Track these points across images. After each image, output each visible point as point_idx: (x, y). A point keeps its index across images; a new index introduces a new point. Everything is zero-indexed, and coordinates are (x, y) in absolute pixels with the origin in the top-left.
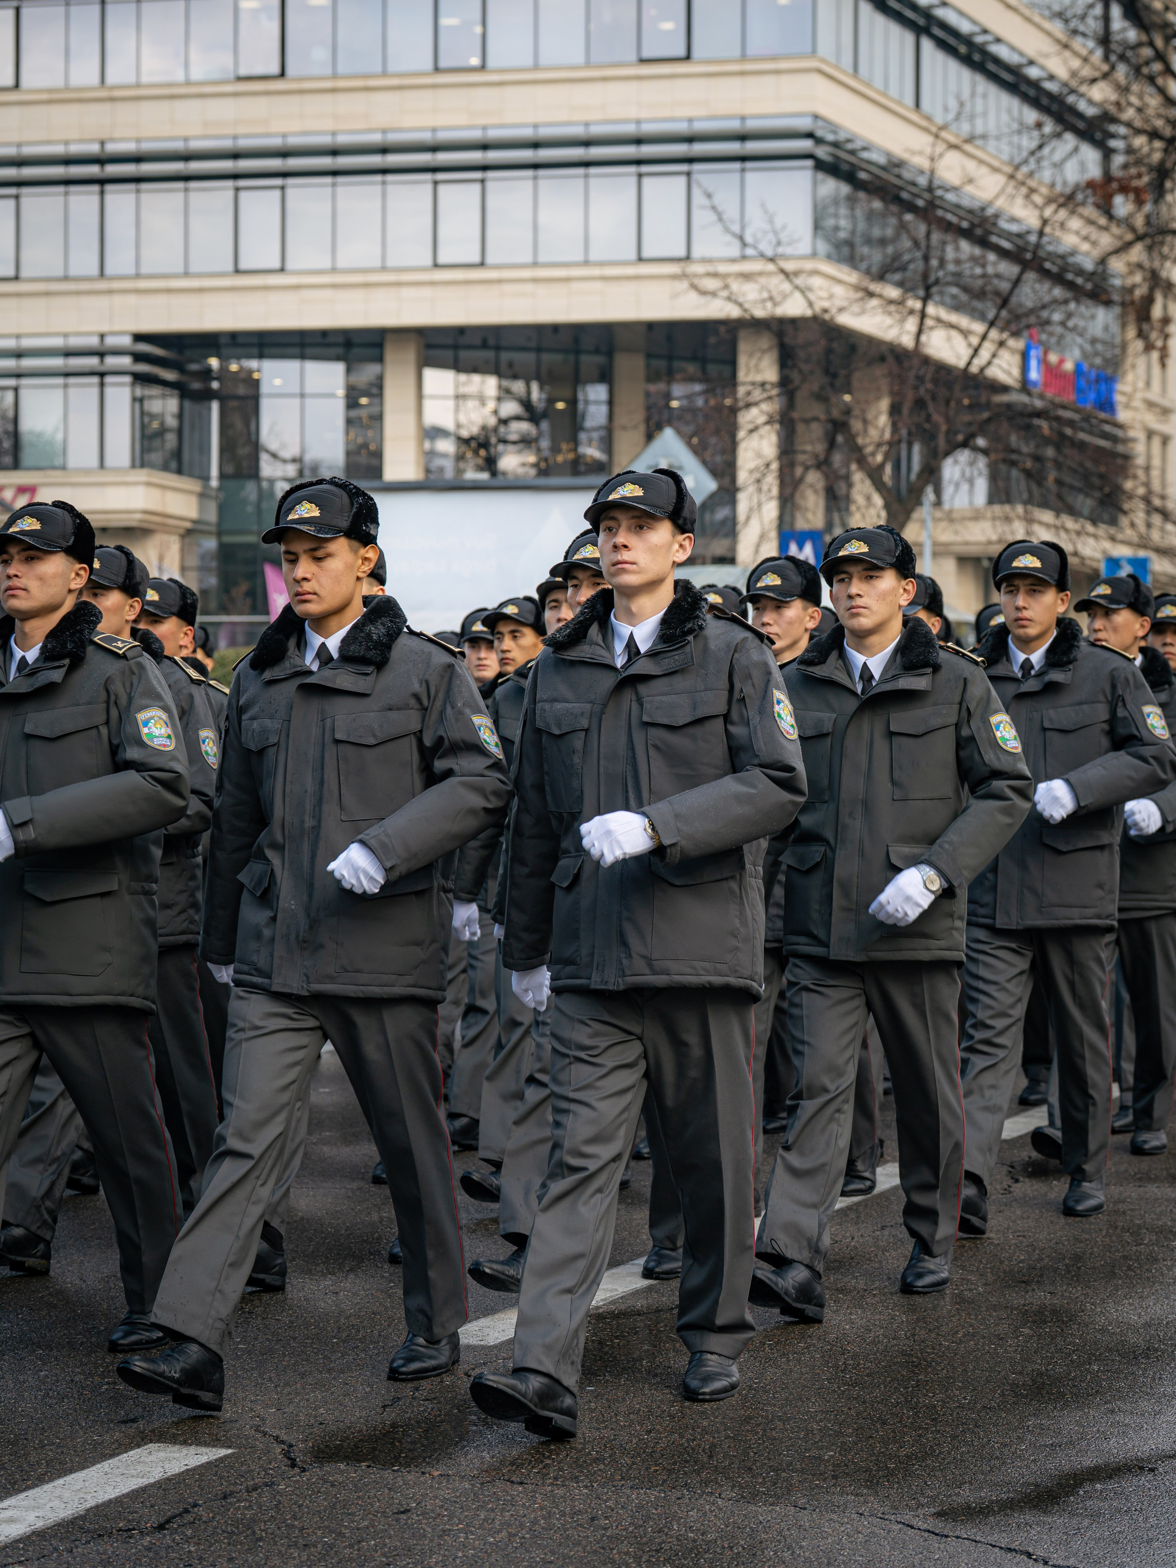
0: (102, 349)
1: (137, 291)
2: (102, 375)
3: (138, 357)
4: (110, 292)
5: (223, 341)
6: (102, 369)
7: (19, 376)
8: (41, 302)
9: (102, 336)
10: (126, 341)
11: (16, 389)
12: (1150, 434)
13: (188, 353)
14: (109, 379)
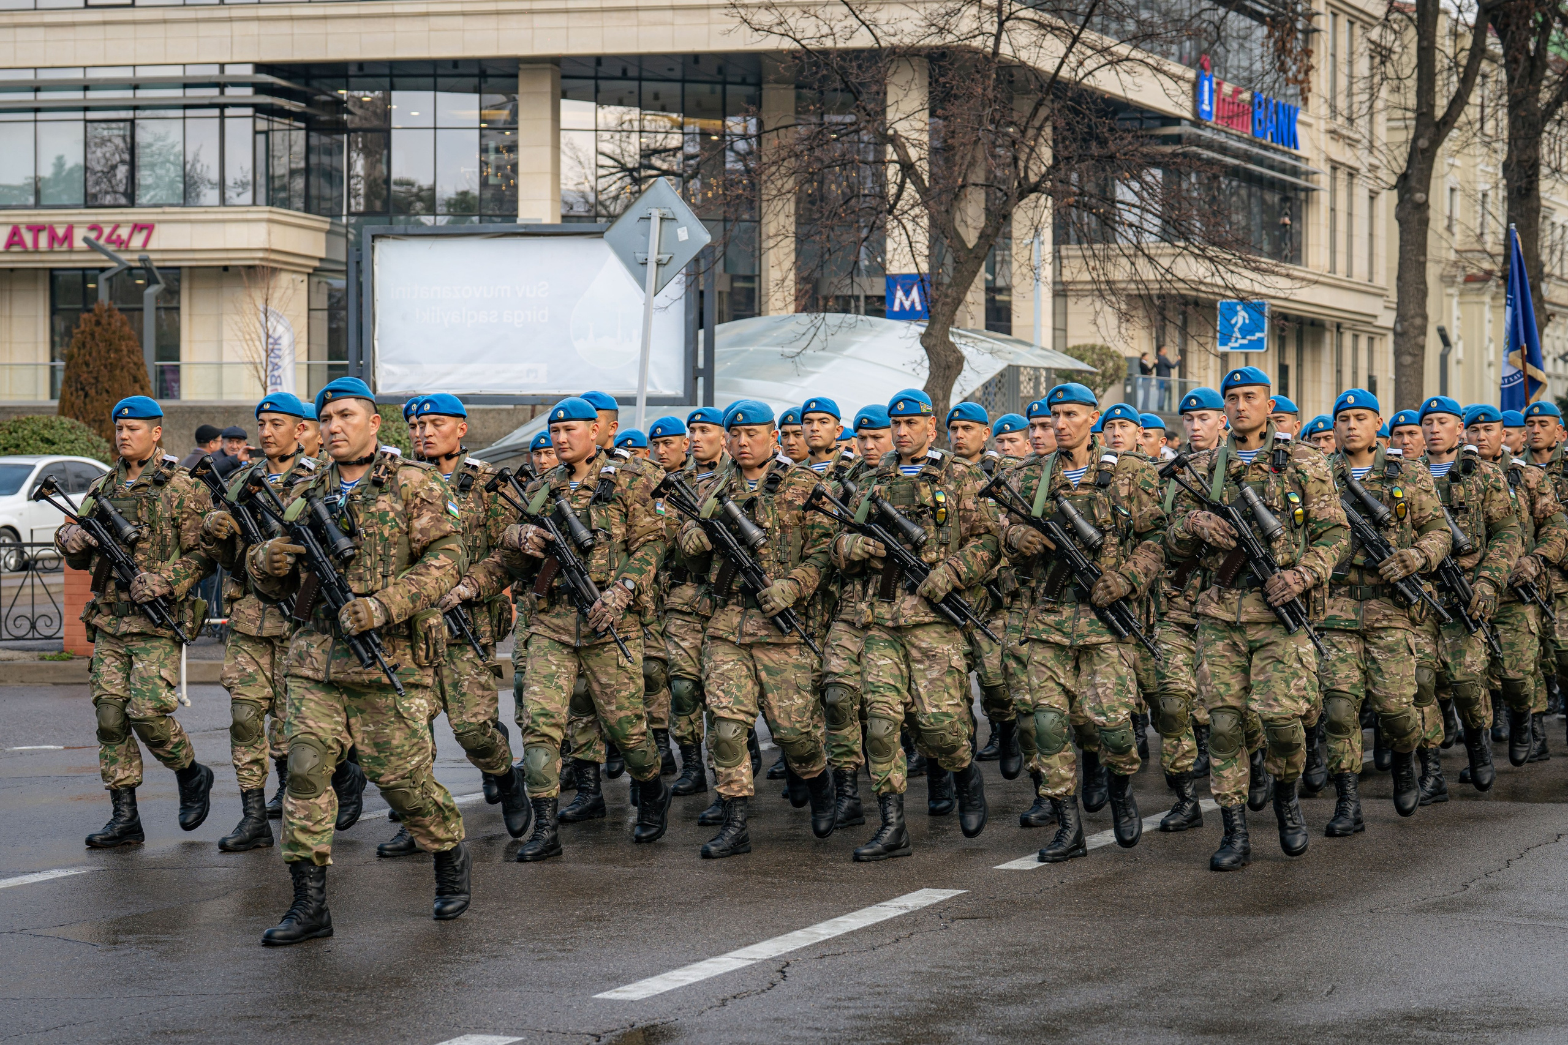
0: (222, 80)
1: (258, 19)
2: (222, 107)
3: (260, 89)
4: (231, 20)
5: (353, 71)
6: (222, 100)
7: (135, 108)
8: (160, 29)
9: (222, 65)
10: (247, 71)
11: (132, 121)
12: (1335, 166)
13: (315, 83)
14: (228, 112)
